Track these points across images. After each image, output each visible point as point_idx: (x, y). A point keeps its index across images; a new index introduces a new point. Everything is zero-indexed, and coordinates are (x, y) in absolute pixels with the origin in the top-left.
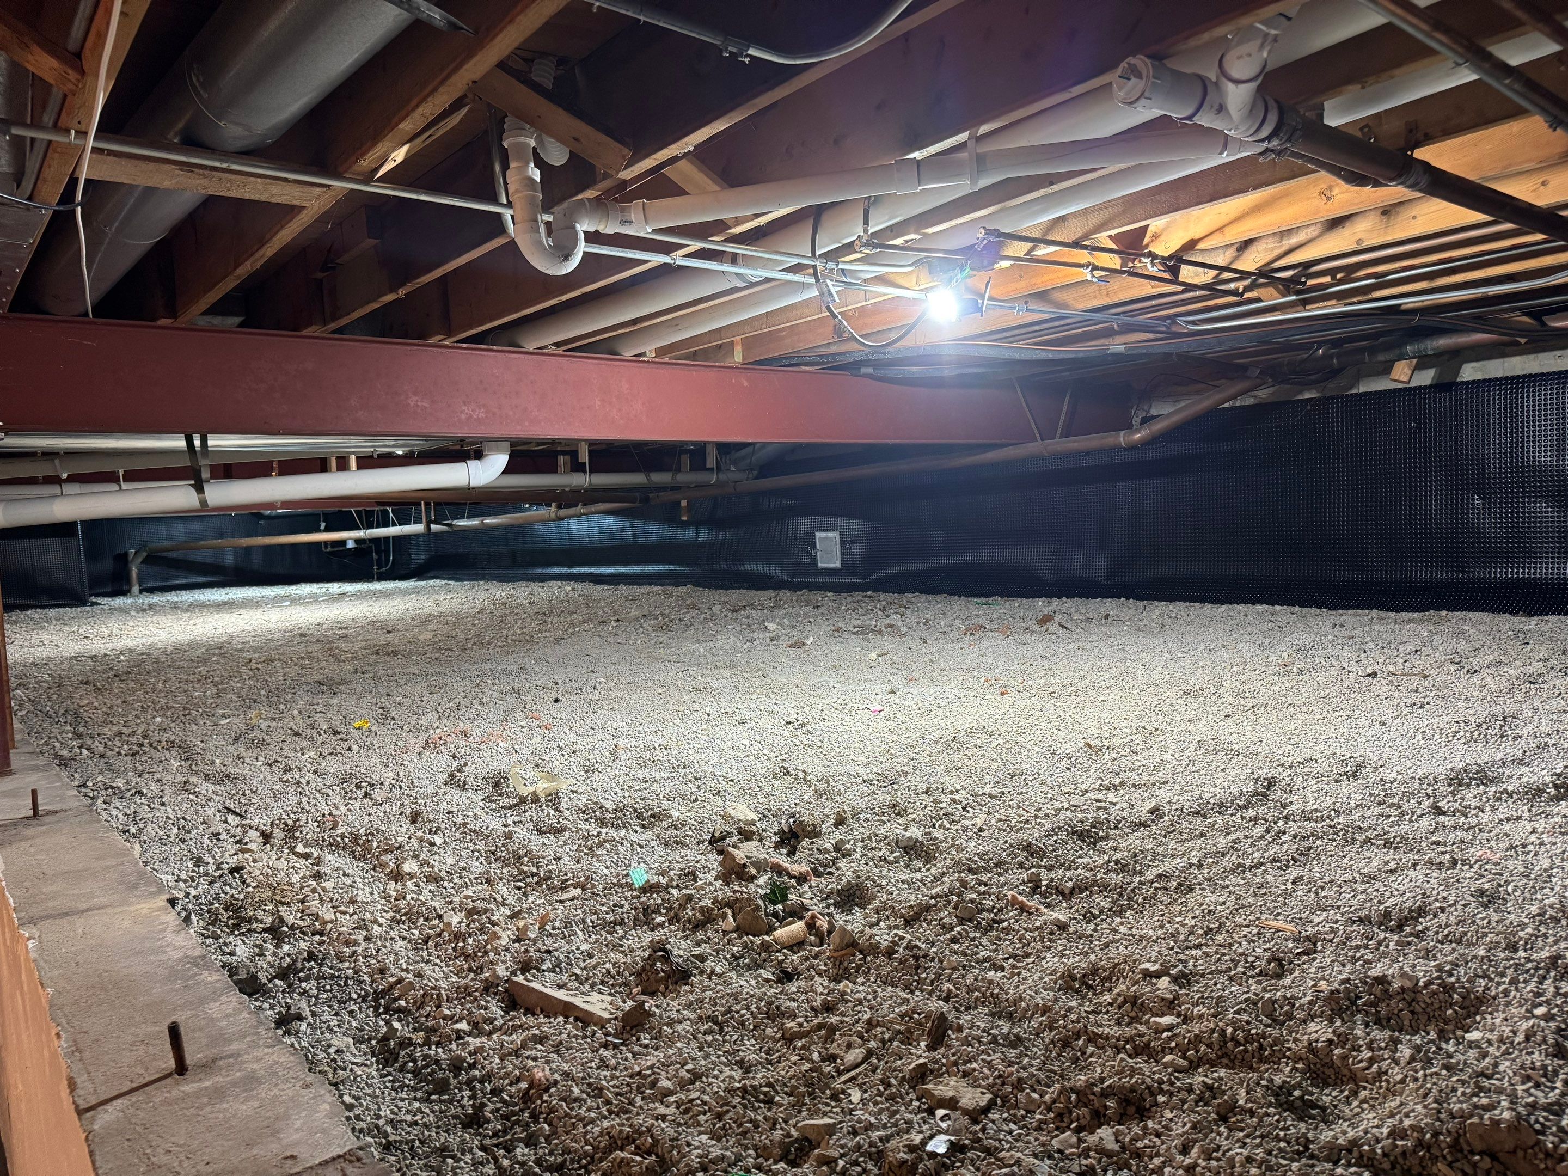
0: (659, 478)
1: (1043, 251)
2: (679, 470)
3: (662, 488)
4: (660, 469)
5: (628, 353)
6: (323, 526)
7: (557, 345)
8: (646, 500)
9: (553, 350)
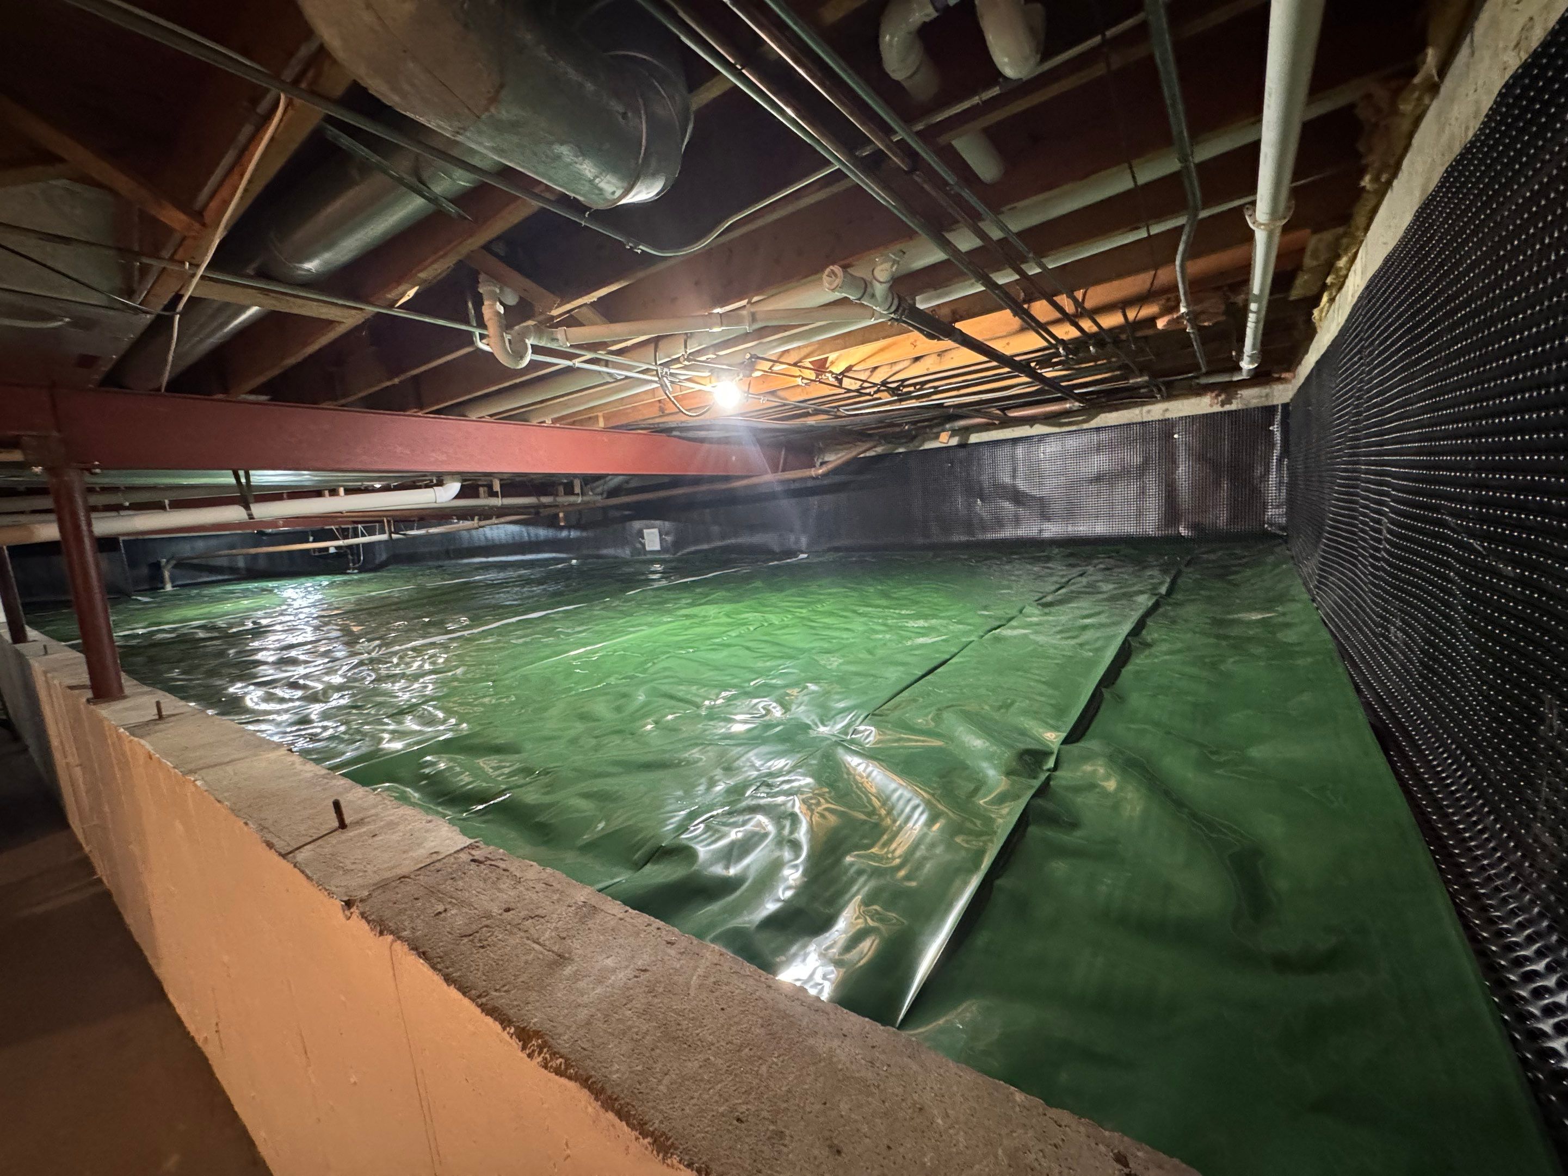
0: (545, 500)
1: (778, 367)
2: (557, 495)
3: (545, 506)
4: (546, 494)
5: (535, 422)
6: (311, 539)
7: (491, 416)
8: (537, 513)
9: (488, 419)
